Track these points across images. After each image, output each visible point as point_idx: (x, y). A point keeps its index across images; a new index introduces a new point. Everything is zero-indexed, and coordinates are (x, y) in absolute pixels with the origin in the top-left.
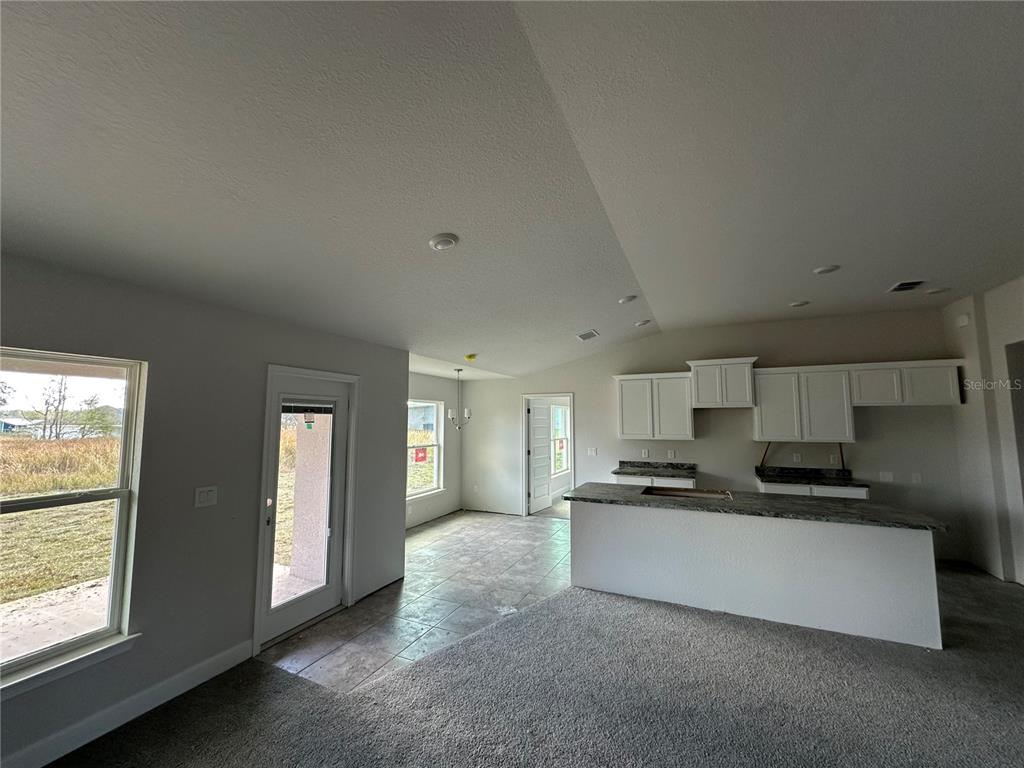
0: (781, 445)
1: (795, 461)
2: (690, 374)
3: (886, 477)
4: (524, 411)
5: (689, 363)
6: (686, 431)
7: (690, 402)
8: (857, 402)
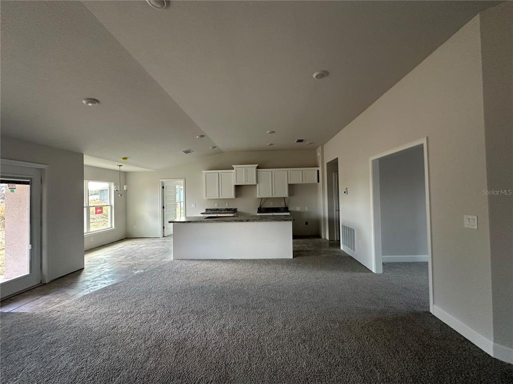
0: (267, 199)
1: (270, 205)
2: (233, 171)
3: (298, 209)
4: (161, 188)
5: (233, 166)
6: (232, 195)
7: (234, 183)
8: (290, 183)
